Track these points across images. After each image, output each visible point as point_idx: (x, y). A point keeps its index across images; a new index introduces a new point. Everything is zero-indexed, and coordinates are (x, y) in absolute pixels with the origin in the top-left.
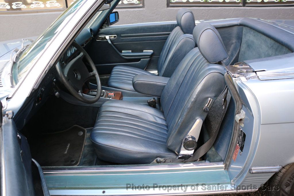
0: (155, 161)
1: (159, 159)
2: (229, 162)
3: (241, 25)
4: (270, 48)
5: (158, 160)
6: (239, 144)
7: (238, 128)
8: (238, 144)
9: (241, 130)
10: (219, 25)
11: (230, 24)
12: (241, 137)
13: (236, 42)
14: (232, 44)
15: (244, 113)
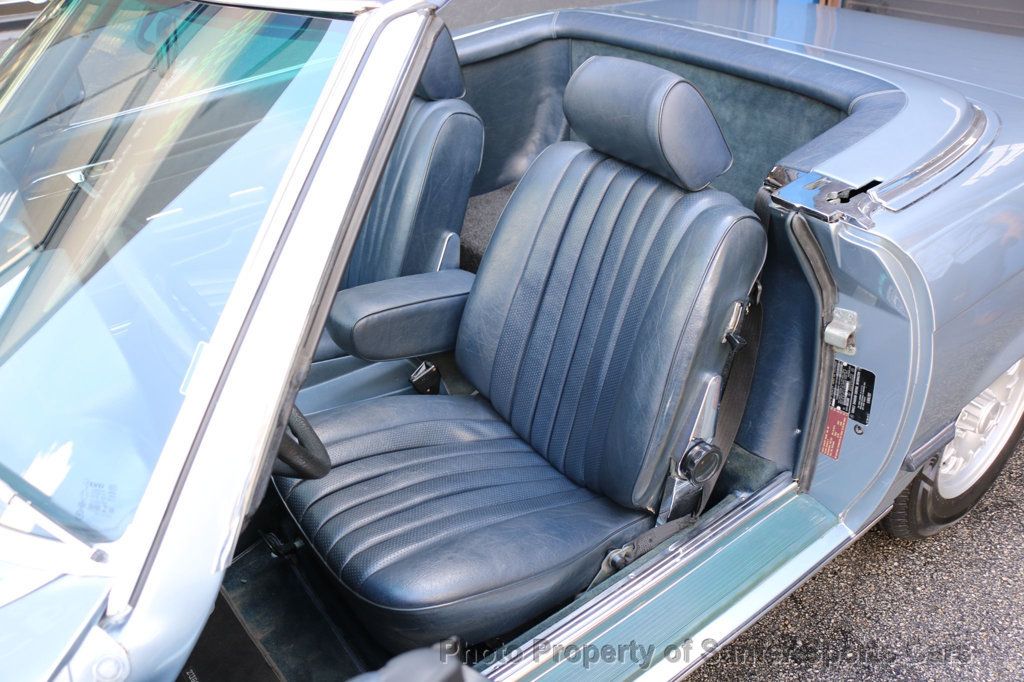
0: (605, 568)
1: (616, 555)
2: (808, 468)
3: (560, 37)
4: (723, 100)
5: (618, 559)
6: (842, 406)
7: (827, 363)
8: (839, 408)
9: (845, 364)
10: (495, 48)
11: (526, 38)
12: (848, 384)
13: (549, 95)
14: (539, 102)
15: (855, 314)
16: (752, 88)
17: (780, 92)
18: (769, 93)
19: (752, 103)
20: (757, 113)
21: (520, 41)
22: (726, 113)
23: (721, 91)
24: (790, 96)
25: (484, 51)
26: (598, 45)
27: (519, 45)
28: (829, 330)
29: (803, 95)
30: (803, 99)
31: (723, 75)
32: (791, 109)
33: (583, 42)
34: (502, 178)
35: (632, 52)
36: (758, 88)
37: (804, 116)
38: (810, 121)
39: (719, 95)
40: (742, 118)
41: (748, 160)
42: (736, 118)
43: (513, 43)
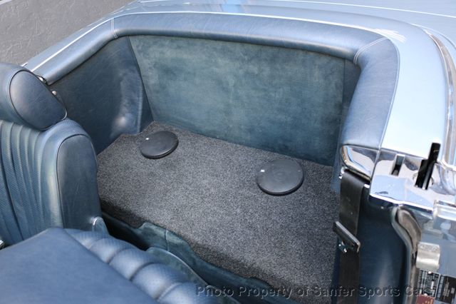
6: (428, 294)
9: (430, 273)
10: (79, 59)
11: (97, 45)
12: (433, 283)
13: (125, 74)
14: (120, 80)
15: (438, 246)
16: (270, 51)
17: (292, 51)
18: (284, 53)
19: (273, 60)
20: (278, 66)
21: (94, 48)
22: (254, 69)
23: (246, 55)
24: (301, 53)
25: (70, 65)
26: (148, 37)
27: (94, 51)
28: (418, 259)
29: (312, 51)
30: (312, 54)
31: (245, 45)
32: (304, 61)
33: (137, 37)
34: (112, 135)
35: (173, 38)
36: (275, 50)
37: (315, 65)
38: (320, 68)
39: (246, 58)
40: (267, 71)
41: (277, 96)
42: (262, 71)
43: (90, 50)
